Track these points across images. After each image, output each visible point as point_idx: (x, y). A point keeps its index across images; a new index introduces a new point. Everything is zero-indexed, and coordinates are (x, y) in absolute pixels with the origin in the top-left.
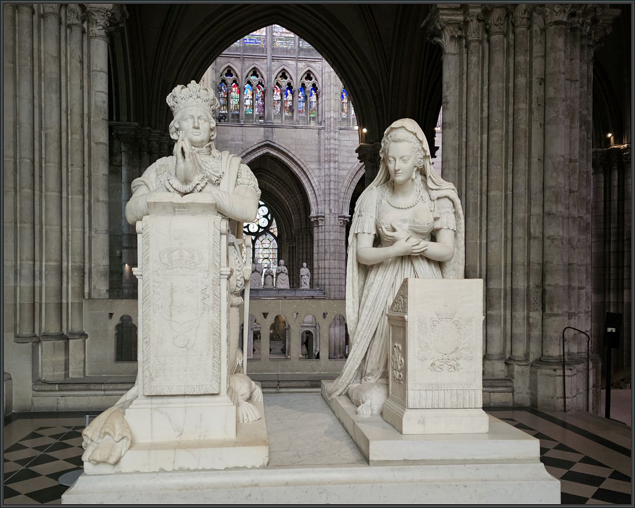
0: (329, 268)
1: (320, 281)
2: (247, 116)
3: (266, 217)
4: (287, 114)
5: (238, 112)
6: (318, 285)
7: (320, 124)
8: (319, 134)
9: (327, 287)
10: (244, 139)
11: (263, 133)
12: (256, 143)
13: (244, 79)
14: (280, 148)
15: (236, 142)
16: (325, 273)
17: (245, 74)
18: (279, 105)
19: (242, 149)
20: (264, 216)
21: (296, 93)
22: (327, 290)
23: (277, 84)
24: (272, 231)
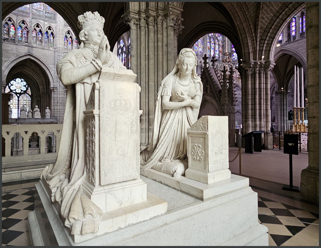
0: (59, 110)
1: (55, 115)
2: (19, 40)
3: (25, 86)
4: (39, 43)
5: (14, 38)
6: (54, 117)
7: (55, 49)
8: (54, 53)
9: (58, 117)
10: (18, 51)
11: (27, 50)
12: (24, 53)
13: (18, 24)
14: (36, 56)
15: (13, 52)
16: (57, 112)
17: (18, 22)
18: (35, 38)
19: (17, 55)
20: (24, 86)
21: (44, 35)
22: (58, 119)
23: (35, 29)
24: (28, 92)
